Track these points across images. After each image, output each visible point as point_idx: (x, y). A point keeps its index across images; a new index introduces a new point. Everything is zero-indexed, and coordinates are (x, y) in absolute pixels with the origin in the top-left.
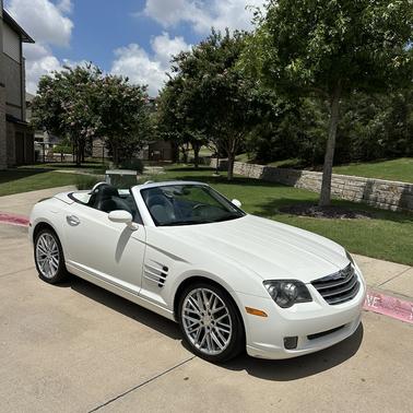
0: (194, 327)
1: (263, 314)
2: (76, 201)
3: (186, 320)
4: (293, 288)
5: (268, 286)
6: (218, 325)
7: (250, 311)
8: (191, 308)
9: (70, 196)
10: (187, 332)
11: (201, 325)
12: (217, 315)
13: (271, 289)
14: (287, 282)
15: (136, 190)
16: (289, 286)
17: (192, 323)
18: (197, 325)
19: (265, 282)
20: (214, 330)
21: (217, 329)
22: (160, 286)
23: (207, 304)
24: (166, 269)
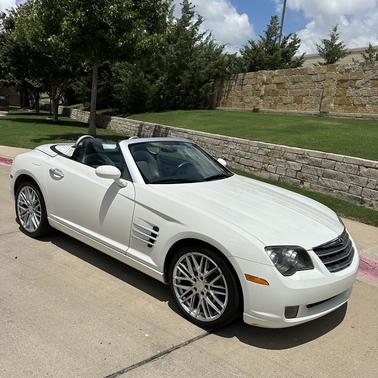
0: (187, 296)
1: (264, 282)
2: (60, 153)
3: (178, 288)
4: (294, 255)
5: (269, 252)
6: (212, 288)
7: (250, 278)
8: (182, 275)
9: (53, 148)
10: (181, 301)
11: (195, 292)
12: (209, 279)
13: (273, 256)
14: (288, 248)
15: (124, 145)
16: (290, 252)
17: (184, 291)
18: (191, 292)
19: (267, 248)
20: (208, 294)
21: (212, 293)
22: (150, 246)
23: (198, 268)
24: (156, 229)
